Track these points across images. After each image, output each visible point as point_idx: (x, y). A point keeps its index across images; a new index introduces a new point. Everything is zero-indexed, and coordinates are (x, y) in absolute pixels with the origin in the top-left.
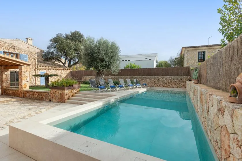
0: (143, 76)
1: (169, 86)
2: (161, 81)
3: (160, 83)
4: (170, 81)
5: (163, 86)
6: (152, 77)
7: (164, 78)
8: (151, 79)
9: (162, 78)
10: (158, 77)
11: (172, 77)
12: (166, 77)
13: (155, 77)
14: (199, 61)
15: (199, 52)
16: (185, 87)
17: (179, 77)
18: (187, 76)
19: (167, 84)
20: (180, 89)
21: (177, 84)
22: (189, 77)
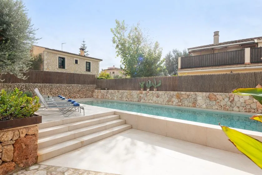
0: (35, 83)
1: (77, 97)
2: (67, 91)
3: (66, 93)
4: (77, 90)
6: (53, 85)
7: (71, 87)
8: (52, 89)
9: (68, 86)
10: (63, 85)
11: (80, 85)
12: (73, 85)
13: (58, 85)
14: (60, 67)
15: (59, 57)
16: (92, 96)
17: (86, 85)
18: (93, 85)
19: (74, 94)
20: (88, 98)
21: (85, 94)
22: (95, 86)
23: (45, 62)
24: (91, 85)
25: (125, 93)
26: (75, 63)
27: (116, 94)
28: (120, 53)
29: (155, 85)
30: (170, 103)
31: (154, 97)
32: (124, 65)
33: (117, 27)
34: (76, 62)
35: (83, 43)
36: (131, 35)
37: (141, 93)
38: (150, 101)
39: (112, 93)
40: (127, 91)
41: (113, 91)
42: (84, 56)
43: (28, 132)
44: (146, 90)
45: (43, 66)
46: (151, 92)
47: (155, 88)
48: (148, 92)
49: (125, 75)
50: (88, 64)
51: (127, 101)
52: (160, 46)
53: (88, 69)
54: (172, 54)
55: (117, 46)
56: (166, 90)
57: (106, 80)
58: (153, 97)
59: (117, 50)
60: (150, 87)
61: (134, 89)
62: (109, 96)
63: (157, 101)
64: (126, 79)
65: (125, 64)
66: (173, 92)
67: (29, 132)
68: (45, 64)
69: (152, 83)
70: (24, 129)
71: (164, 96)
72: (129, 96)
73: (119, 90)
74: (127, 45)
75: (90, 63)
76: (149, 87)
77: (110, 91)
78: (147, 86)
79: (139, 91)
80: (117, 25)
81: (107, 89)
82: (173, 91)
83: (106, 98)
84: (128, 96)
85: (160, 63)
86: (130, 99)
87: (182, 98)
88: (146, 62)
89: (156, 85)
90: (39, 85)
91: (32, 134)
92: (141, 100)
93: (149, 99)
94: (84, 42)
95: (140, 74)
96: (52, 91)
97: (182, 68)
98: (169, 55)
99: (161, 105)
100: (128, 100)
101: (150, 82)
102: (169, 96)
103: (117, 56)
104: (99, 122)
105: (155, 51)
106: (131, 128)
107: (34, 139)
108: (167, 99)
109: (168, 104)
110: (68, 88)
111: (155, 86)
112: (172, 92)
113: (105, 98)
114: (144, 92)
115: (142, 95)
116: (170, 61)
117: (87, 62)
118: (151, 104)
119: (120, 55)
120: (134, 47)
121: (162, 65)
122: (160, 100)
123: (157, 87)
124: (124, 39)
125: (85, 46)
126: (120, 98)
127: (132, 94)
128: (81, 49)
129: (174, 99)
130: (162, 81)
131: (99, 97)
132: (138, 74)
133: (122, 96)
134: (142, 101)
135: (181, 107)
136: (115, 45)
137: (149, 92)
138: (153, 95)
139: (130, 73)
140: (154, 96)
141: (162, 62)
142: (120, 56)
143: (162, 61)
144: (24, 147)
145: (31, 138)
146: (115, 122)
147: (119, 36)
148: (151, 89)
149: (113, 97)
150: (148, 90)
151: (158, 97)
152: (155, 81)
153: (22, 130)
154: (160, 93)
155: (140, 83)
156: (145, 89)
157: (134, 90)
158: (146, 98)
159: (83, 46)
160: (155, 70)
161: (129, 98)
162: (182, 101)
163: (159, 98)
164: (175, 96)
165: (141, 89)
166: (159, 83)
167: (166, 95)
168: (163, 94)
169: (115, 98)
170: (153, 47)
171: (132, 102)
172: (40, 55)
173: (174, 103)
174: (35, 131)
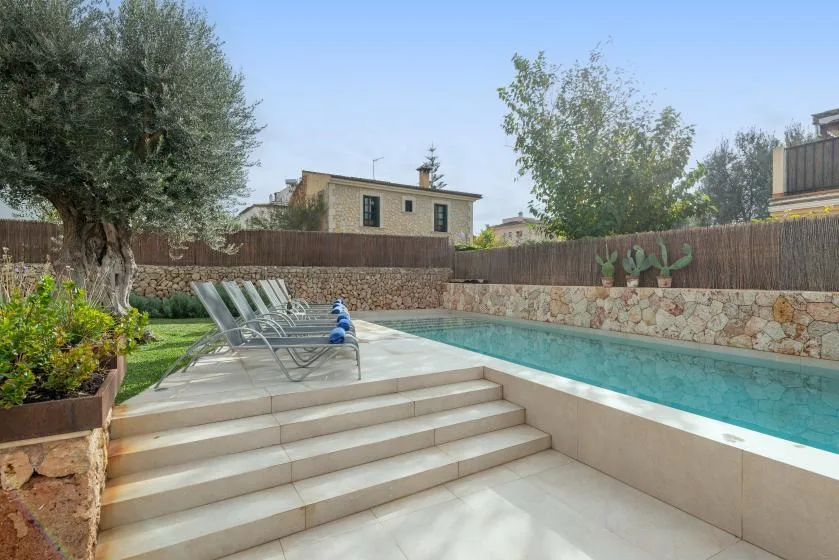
1: (393, 305)
2: (366, 287)
3: (363, 294)
4: (396, 284)
5: (373, 307)
6: (329, 270)
7: (378, 276)
8: (326, 280)
9: (368, 274)
10: (356, 270)
11: (403, 271)
12: (383, 270)
13: (342, 270)
14: (366, 224)
15: (365, 197)
16: (439, 304)
17: (421, 270)
18: (442, 269)
19: (388, 296)
20: (428, 310)
21: (417, 295)
22: (448, 271)
23: (332, 212)
24: (436, 270)
25: (542, 297)
26: (404, 210)
27: (510, 299)
28: (530, 163)
29: (663, 265)
30: (741, 339)
31: (661, 311)
32: (544, 201)
33: (520, 81)
34: (409, 206)
35: (430, 155)
36: (568, 96)
37: (605, 296)
38: (643, 327)
39: (497, 294)
40: (548, 288)
41: (499, 287)
42: (434, 190)
43: (39, 463)
44: (625, 285)
45: (327, 222)
46: (648, 291)
47: (664, 277)
48: (634, 292)
49: (547, 233)
50: (440, 210)
51: (547, 321)
52: (682, 123)
53: (442, 226)
54: (733, 149)
55: (521, 141)
56: (717, 285)
57: (482, 252)
58: (656, 311)
59: (519, 154)
60: (642, 273)
61: (577, 281)
62: (489, 303)
63: (673, 328)
64: (546, 246)
65: (546, 197)
66: (752, 292)
67: (45, 464)
68: (330, 218)
69: (652, 256)
70: (21, 454)
71: (707, 309)
72: (555, 307)
73: (524, 283)
74: (554, 134)
75: (445, 207)
76: (637, 271)
77: (492, 287)
78: (627, 268)
79: (594, 288)
80: (517, 72)
81: (481, 281)
82: (754, 287)
83: (479, 311)
84: (553, 304)
85: (683, 183)
86: (560, 317)
87: (806, 320)
88: (625, 183)
89: (670, 264)
90: (294, 270)
91: (58, 474)
92: (601, 323)
93: (638, 318)
94: (432, 150)
95: (599, 227)
96: (328, 287)
97: (793, 190)
98: (718, 154)
99: (692, 346)
100: (551, 319)
101: (640, 252)
102: (733, 311)
103: (521, 173)
104: (413, 413)
105: (661, 142)
106: (549, 447)
107: (71, 497)
108: (724, 320)
109: (729, 344)
110: (368, 277)
111: (665, 269)
112: (748, 295)
113: (475, 309)
114: (615, 292)
115: (606, 304)
116: (725, 175)
117: (437, 205)
118: (646, 340)
119: (531, 170)
120: (579, 137)
121: (691, 191)
122: (687, 325)
123: (672, 273)
124: (542, 114)
125: (435, 162)
126: (524, 310)
127: (566, 299)
128: (420, 170)
129: (758, 323)
130: (695, 250)
131: (460, 307)
132: (594, 229)
133: (531, 305)
134: (608, 324)
135: (803, 361)
136: (513, 138)
137: (638, 290)
138: (654, 303)
139: (562, 228)
140: (659, 307)
141: (693, 178)
142: (529, 173)
143: (690, 175)
144: (22, 530)
145: (57, 491)
146: (475, 414)
147: (525, 107)
148: (647, 278)
149: (502, 309)
150: (633, 283)
151: (677, 310)
152: (664, 247)
153: (7, 457)
154: (689, 295)
155: (598, 259)
156: (619, 280)
157: (575, 284)
158: (623, 316)
159: (428, 161)
160: (662, 210)
161: (555, 312)
162: (804, 333)
163: (680, 319)
164: (765, 312)
165: (604, 282)
166: (683, 255)
167: (717, 305)
168: (705, 299)
169: (509, 312)
170: (653, 126)
171: (566, 328)
172: (321, 196)
173: (763, 341)
174: (76, 460)
